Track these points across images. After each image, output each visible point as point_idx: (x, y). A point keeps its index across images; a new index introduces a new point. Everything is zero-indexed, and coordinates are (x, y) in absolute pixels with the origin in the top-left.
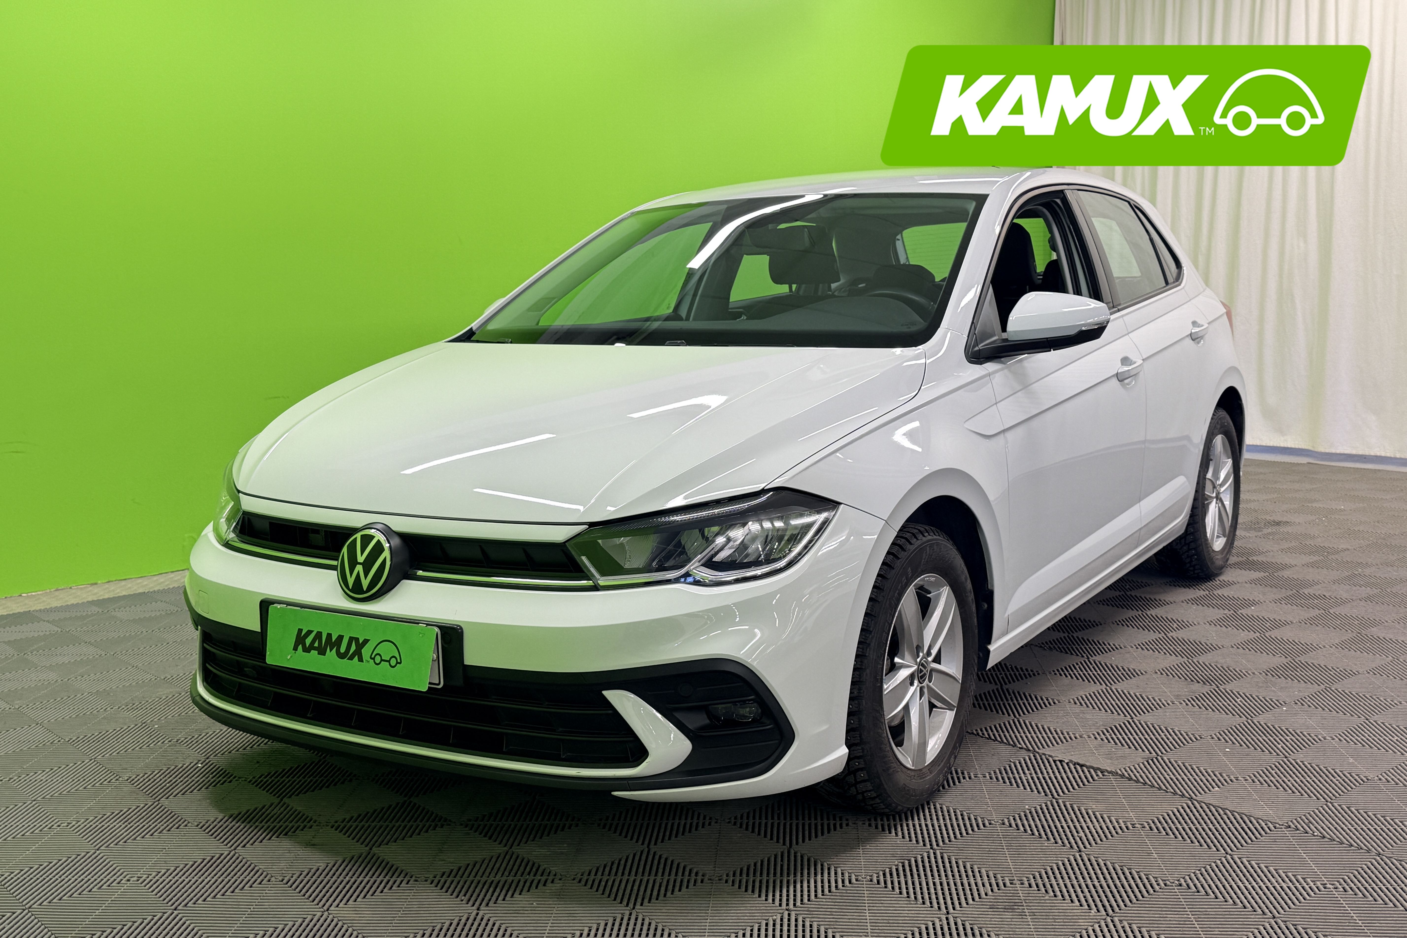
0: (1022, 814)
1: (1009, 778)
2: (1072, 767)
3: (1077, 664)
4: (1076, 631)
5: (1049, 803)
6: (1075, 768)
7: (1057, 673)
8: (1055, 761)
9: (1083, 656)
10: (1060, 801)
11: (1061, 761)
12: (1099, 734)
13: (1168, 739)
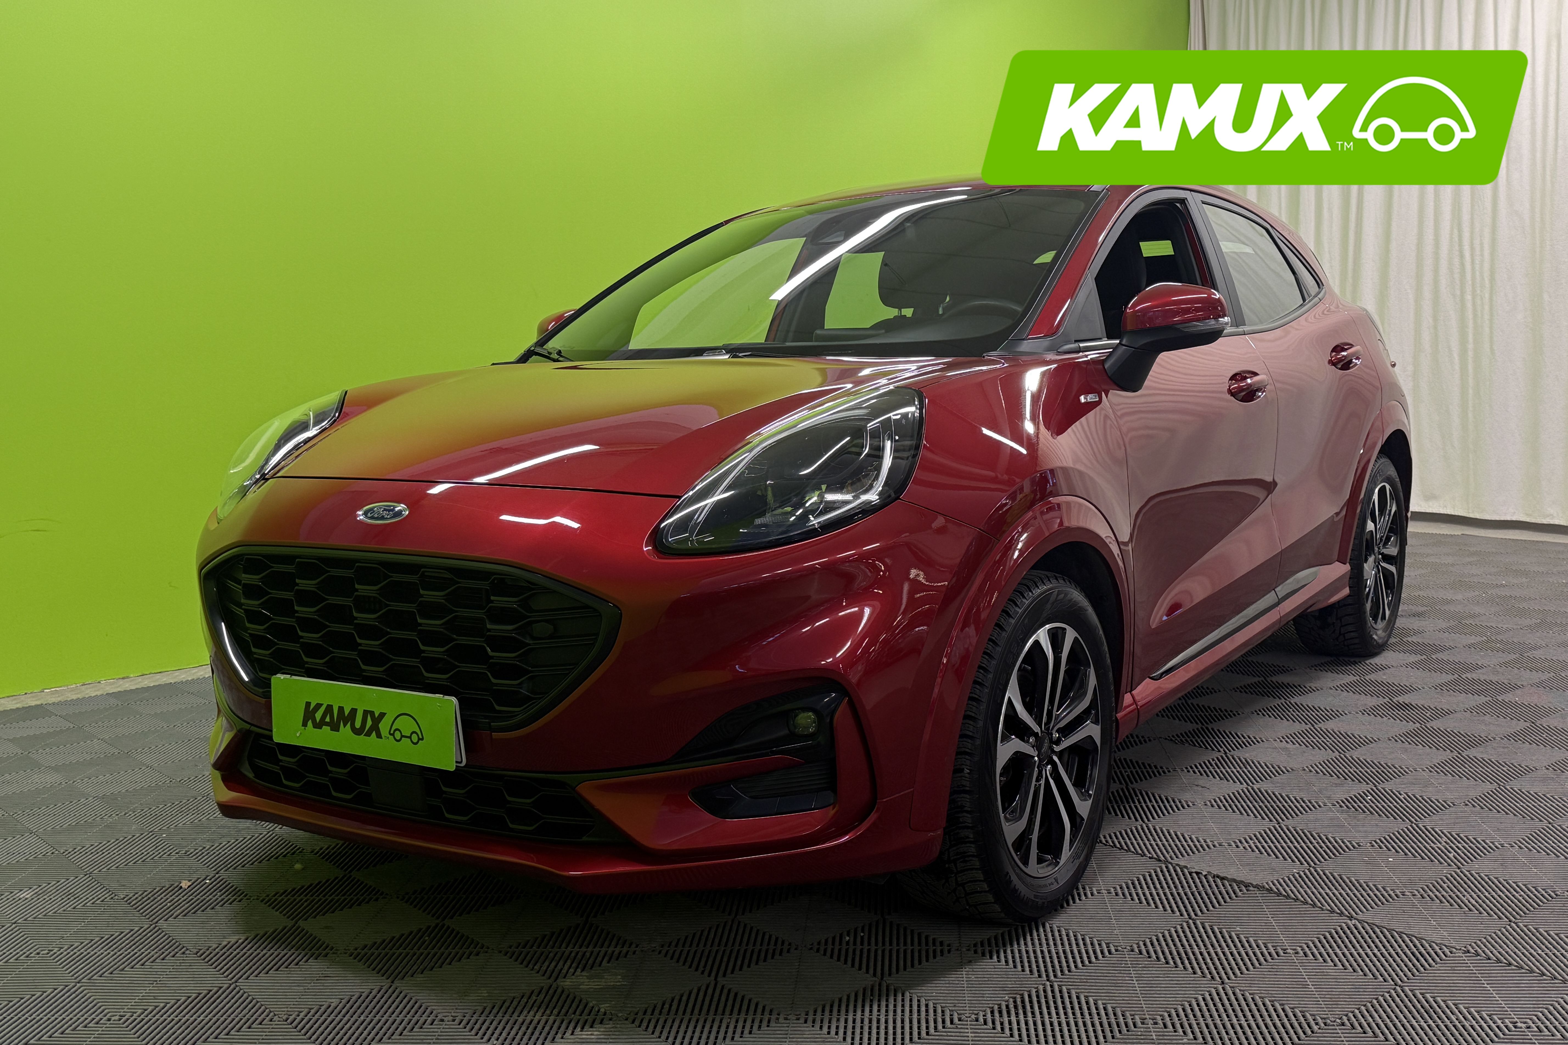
0: (1154, 938)
1: (1137, 895)
2: (1211, 880)
3: (1213, 760)
4: (1211, 722)
5: (1185, 924)
6: (1215, 882)
7: (1191, 770)
8: (1190, 873)
9: (1219, 751)
10: (1198, 922)
11: (1197, 873)
12: (1241, 842)
13: (1321, 847)
